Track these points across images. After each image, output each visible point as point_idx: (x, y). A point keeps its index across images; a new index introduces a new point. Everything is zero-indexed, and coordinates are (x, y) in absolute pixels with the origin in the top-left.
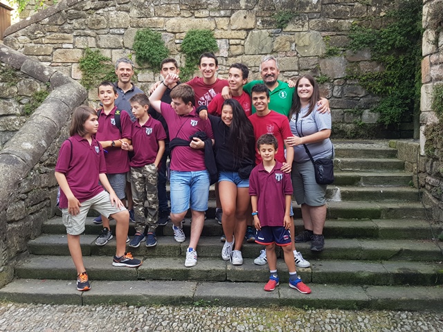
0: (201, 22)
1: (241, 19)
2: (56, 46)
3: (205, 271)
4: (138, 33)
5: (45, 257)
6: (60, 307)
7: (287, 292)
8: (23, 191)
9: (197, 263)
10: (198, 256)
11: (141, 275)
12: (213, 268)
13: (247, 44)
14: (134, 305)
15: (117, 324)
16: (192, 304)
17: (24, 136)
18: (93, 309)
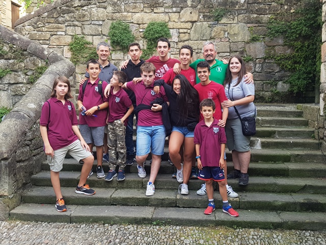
0: (159, 16)
1: (188, 14)
2: (53, 33)
3: (161, 199)
4: (112, 24)
5: (43, 187)
6: (55, 224)
7: (221, 216)
8: (28, 139)
9: (155, 193)
10: (156, 188)
11: (113, 201)
12: (166, 197)
13: (192, 32)
14: (108, 224)
15: (96, 237)
16: (151, 224)
17: (29, 99)
18: (79, 226)
